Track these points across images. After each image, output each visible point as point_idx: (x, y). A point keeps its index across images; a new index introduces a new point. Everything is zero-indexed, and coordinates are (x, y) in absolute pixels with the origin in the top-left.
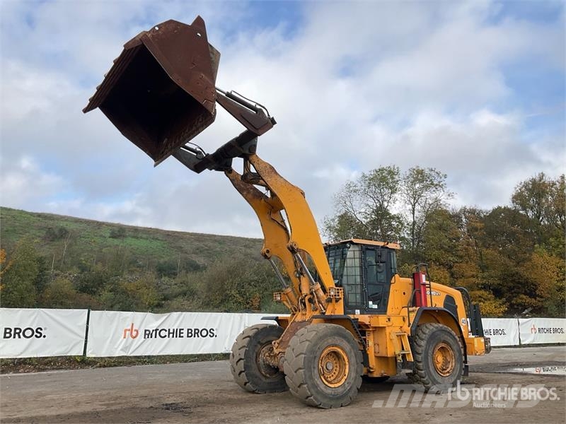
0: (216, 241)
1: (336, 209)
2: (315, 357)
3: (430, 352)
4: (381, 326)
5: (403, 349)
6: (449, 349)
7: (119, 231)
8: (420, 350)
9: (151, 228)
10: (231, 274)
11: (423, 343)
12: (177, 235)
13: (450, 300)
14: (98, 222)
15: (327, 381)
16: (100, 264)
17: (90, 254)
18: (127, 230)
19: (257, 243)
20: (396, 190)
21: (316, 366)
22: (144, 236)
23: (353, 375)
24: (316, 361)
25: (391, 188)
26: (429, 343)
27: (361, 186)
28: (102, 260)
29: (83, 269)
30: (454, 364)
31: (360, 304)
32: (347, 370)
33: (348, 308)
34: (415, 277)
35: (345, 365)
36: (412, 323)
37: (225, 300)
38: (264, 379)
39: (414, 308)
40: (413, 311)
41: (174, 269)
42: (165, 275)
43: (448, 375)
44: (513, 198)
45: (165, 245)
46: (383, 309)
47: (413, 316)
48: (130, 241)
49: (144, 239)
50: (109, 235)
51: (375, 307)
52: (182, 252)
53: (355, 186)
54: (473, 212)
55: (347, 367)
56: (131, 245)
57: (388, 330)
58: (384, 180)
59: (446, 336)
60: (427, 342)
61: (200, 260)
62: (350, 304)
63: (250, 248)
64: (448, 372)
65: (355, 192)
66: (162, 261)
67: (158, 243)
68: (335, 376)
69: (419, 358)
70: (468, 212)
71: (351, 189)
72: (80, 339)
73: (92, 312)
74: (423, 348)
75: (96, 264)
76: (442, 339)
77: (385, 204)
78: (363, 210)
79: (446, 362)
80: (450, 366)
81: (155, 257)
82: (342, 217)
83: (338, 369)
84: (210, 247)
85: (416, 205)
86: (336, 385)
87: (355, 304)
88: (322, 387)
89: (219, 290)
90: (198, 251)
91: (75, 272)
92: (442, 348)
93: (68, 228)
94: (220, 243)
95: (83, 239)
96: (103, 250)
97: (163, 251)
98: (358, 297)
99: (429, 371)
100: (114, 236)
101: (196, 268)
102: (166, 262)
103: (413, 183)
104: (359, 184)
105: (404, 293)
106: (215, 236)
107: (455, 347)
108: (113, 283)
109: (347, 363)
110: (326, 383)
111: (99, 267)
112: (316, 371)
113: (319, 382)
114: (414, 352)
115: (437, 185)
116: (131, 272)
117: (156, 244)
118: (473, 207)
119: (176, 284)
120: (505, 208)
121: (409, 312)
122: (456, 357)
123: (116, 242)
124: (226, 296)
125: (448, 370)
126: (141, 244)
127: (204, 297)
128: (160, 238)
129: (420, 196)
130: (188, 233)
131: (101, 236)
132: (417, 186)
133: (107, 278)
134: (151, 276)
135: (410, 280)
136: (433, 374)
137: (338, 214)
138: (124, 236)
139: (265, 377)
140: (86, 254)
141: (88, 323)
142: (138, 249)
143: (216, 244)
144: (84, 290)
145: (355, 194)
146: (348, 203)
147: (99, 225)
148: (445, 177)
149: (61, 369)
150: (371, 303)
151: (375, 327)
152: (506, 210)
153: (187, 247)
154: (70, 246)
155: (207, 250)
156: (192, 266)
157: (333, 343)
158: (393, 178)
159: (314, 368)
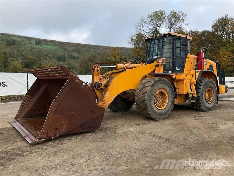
0: (81, 46)
1: (136, 31)
2: (153, 95)
3: (204, 91)
4: (182, 79)
5: (191, 91)
6: (212, 90)
7: (39, 41)
8: (200, 91)
9: (53, 40)
10: (90, 60)
11: (201, 87)
12: (64, 43)
13: (211, 67)
14: (29, 37)
15: (158, 106)
16: (32, 56)
17: (27, 52)
18: (42, 41)
19: (100, 48)
20: (163, 22)
21: (153, 99)
22: (50, 44)
23: (170, 103)
24: (153, 96)
25: (161, 21)
26: (204, 87)
27: (148, 20)
28: (32, 53)
29: (25, 58)
30: (213, 97)
31: (171, 68)
32: (167, 101)
33: (165, 70)
34: (199, 55)
35: (166, 98)
36: (197, 78)
37: (88, 71)
38: (120, 105)
39: (198, 70)
40: (198, 72)
41: (65, 58)
42: (61, 61)
43: (210, 103)
44: (213, 26)
45: (59, 48)
46: (182, 71)
47: (198, 74)
48: (44, 46)
49: (50, 45)
50: (34, 43)
51: (179, 69)
52: (67, 51)
53: (145, 20)
54: (195, 32)
55: (167, 99)
56: (45, 48)
57: (185, 81)
58: (158, 17)
59: (211, 84)
60: (203, 86)
61: (75, 55)
62: (166, 68)
63: (96, 50)
64: (211, 101)
65: (145, 22)
66: (59, 55)
67: (57, 47)
68: (160, 104)
69: (200, 94)
70: (193, 32)
71: (143, 21)
72: (25, 87)
73: (29, 74)
74: (201, 90)
75: (30, 55)
76: (210, 85)
77: (158, 28)
78: (148, 31)
79: (210, 97)
80: (211, 99)
81: (56, 53)
82: (138, 35)
83: (162, 100)
84: (79, 49)
85: (172, 29)
86: (162, 109)
87: (168, 68)
88: (155, 109)
89: (85, 67)
90: (74, 51)
91: (21, 59)
92: (209, 90)
93: (16, 40)
94: (84, 48)
95: (23, 45)
96: (33, 50)
97: (59, 51)
98: (170, 64)
99: (203, 101)
100: (36, 44)
101: (74, 58)
102: (60, 55)
103: (171, 18)
104: (147, 19)
105: (192, 63)
106: (81, 44)
107: (214, 90)
108: (38, 64)
109: (167, 98)
110: (157, 107)
111: (32, 57)
112: (153, 102)
113: (154, 107)
114: (198, 92)
115: (181, 19)
116: (46, 59)
117: (55, 48)
118: (195, 30)
119: (66, 65)
120: (208, 31)
121: (196, 72)
122: (215, 94)
123: (38, 46)
124: (88, 70)
125: (211, 100)
126: (49, 47)
127: (78, 70)
128: (57, 45)
129: (173, 25)
130: (69, 43)
131: (31, 43)
132: (173, 20)
133: (35, 62)
134: (55, 61)
135: (196, 57)
136: (205, 102)
137: (137, 33)
138: (41, 44)
139: (120, 103)
140: (25, 51)
141: (28, 79)
142: (48, 49)
143: (82, 48)
144: (26, 66)
145: (145, 23)
146: (141, 28)
147: (30, 39)
148: (186, 15)
149: (17, 101)
150: (177, 67)
151: (178, 80)
152: (208, 32)
153: (69, 49)
154: (18, 48)
155: (78, 50)
156: (72, 57)
157: (162, 87)
158: (162, 16)
159: (152, 100)
